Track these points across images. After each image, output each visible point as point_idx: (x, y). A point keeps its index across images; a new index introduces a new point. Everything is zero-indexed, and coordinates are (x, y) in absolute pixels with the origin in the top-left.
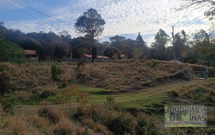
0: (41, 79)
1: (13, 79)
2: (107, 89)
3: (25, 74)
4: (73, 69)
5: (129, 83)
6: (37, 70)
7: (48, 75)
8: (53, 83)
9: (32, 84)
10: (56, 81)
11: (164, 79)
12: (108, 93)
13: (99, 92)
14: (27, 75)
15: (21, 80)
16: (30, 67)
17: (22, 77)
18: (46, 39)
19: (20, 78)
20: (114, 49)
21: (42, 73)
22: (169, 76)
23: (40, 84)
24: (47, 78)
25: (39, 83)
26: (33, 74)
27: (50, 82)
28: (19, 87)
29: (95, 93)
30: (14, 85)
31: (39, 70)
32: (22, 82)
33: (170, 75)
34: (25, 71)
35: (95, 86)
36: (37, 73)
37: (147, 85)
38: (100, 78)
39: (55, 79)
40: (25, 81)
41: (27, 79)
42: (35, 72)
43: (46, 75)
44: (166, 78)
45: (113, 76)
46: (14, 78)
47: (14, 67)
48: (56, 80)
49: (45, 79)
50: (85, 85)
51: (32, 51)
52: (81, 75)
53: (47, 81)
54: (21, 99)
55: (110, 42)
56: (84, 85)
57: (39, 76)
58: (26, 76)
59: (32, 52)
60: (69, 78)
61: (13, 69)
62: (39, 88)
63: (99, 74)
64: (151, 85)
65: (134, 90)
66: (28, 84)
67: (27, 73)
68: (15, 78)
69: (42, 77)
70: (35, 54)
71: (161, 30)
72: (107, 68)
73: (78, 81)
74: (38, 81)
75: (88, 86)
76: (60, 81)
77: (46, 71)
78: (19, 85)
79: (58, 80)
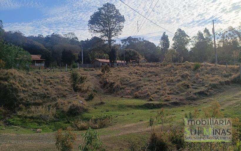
0: (59, 89)
1: (24, 91)
2: (151, 100)
3: (37, 84)
4: (93, 77)
5: (177, 92)
6: (51, 78)
7: (66, 84)
8: (75, 95)
9: (49, 97)
10: (78, 92)
11: (220, 85)
12: (156, 106)
13: (143, 105)
14: (40, 85)
15: (34, 92)
16: (41, 75)
17: (34, 88)
18: (50, 42)
19: (31, 88)
20: (132, 52)
21: (57, 82)
22: (225, 82)
23: (60, 97)
24: (66, 88)
25: (58, 95)
26: (47, 83)
27: (70, 93)
28: (33, 102)
29: (139, 106)
30: (25, 99)
31: (54, 78)
32: (35, 94)
33: (226, 80)
34: (36, 80)
35: (131, 97)
36: (51, 81)
37: (202, 94)
38: (133, 85)
39: (76, 89)
40: (39, 93)
41: (41, 91)
42: (49, 81)
43: (63, 84)
44: (221, 83)
45: (150, 83)
46: (24, 89)
47: (22, 76)
48: (78, 90)
49: (64, 90)
50: (117, 96)
51: (36, 55)
52: (106, 83)
53: (67, 92)
54: (43, 119)
55: (122, 44)
56: (115, 96)
57: (55, 86)
58: (39, 87)
59: (37, 57)
60: (92, 88)
61: (21, 77)
62: (61, 102)
63: (131, 81)
64: (208, 93)
65: (190, 101)
66: (44, 96)
67: (39, 82)
68: (26, 89)
69: (60, 87)
70: (40, 59)
71: (180, 30)
72: (136, 73)
73: (105, 91)
74: (55, 93)
75: (122, 97)
76: (82, 91)
77: (62, 79)
78: (32, 99)
79: (80, 90)
